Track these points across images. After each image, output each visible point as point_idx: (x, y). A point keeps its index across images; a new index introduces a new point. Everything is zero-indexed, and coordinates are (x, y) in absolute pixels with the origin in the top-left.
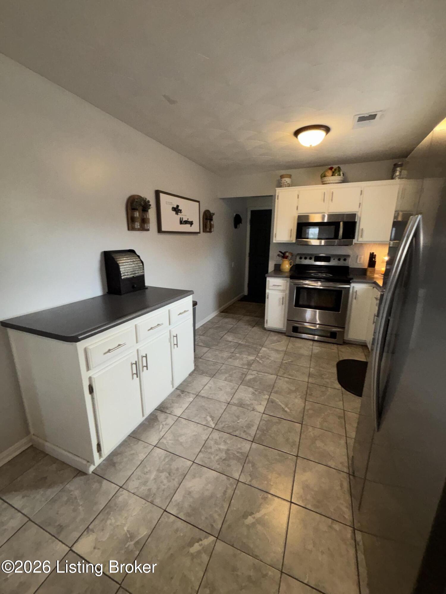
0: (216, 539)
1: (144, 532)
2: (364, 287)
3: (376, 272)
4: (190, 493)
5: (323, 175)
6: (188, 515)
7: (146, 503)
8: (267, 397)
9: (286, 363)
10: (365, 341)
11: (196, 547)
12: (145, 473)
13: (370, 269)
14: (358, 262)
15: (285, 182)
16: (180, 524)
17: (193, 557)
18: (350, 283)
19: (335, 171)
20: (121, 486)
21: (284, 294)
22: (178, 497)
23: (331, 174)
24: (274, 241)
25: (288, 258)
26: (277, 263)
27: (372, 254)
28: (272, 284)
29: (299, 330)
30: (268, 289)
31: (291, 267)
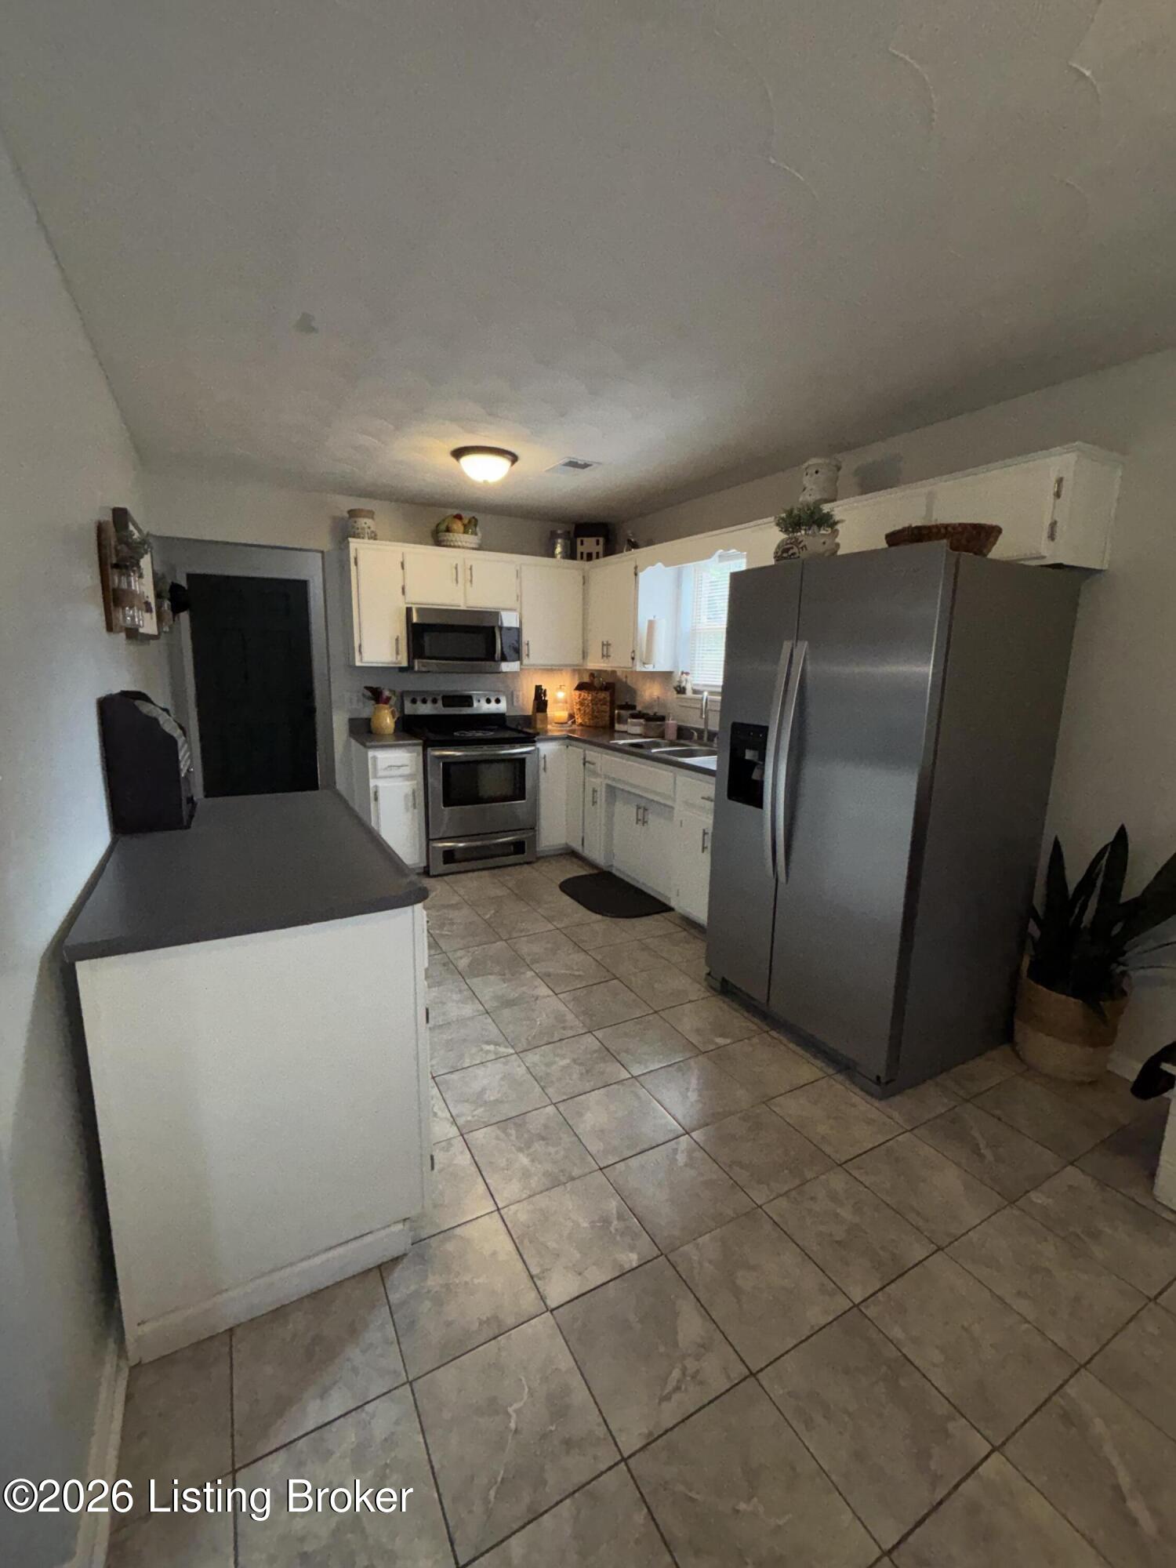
0: (687, 1135)
1: (611, 1206)
2: (554, 747)
3: (549, 719)
4: (602, 1130)
5: (443, 527)
6: (631, 1146)
7: (565, 1188)
8: (530, 974)
9: (490, 918)
10: (567, 844)
11: (681, 1157)
12: (506, 1167)
13: (540, 715)
14: (515, 704)
15: (366, 526)
16: (636, 1161)
17: (689, 1165)
18: (534, 742)
19: (470, 526)
20: (495, 1209)
21: (415, 782)
22: (595, 1145)
23: (461, 528)
24: (358, 664)
25: (387, 701)
26: (353, 717)
27: (538, 689)
28: (381, 765)
29: (457, 856)
30: (375, 777)
31: (396, 723)
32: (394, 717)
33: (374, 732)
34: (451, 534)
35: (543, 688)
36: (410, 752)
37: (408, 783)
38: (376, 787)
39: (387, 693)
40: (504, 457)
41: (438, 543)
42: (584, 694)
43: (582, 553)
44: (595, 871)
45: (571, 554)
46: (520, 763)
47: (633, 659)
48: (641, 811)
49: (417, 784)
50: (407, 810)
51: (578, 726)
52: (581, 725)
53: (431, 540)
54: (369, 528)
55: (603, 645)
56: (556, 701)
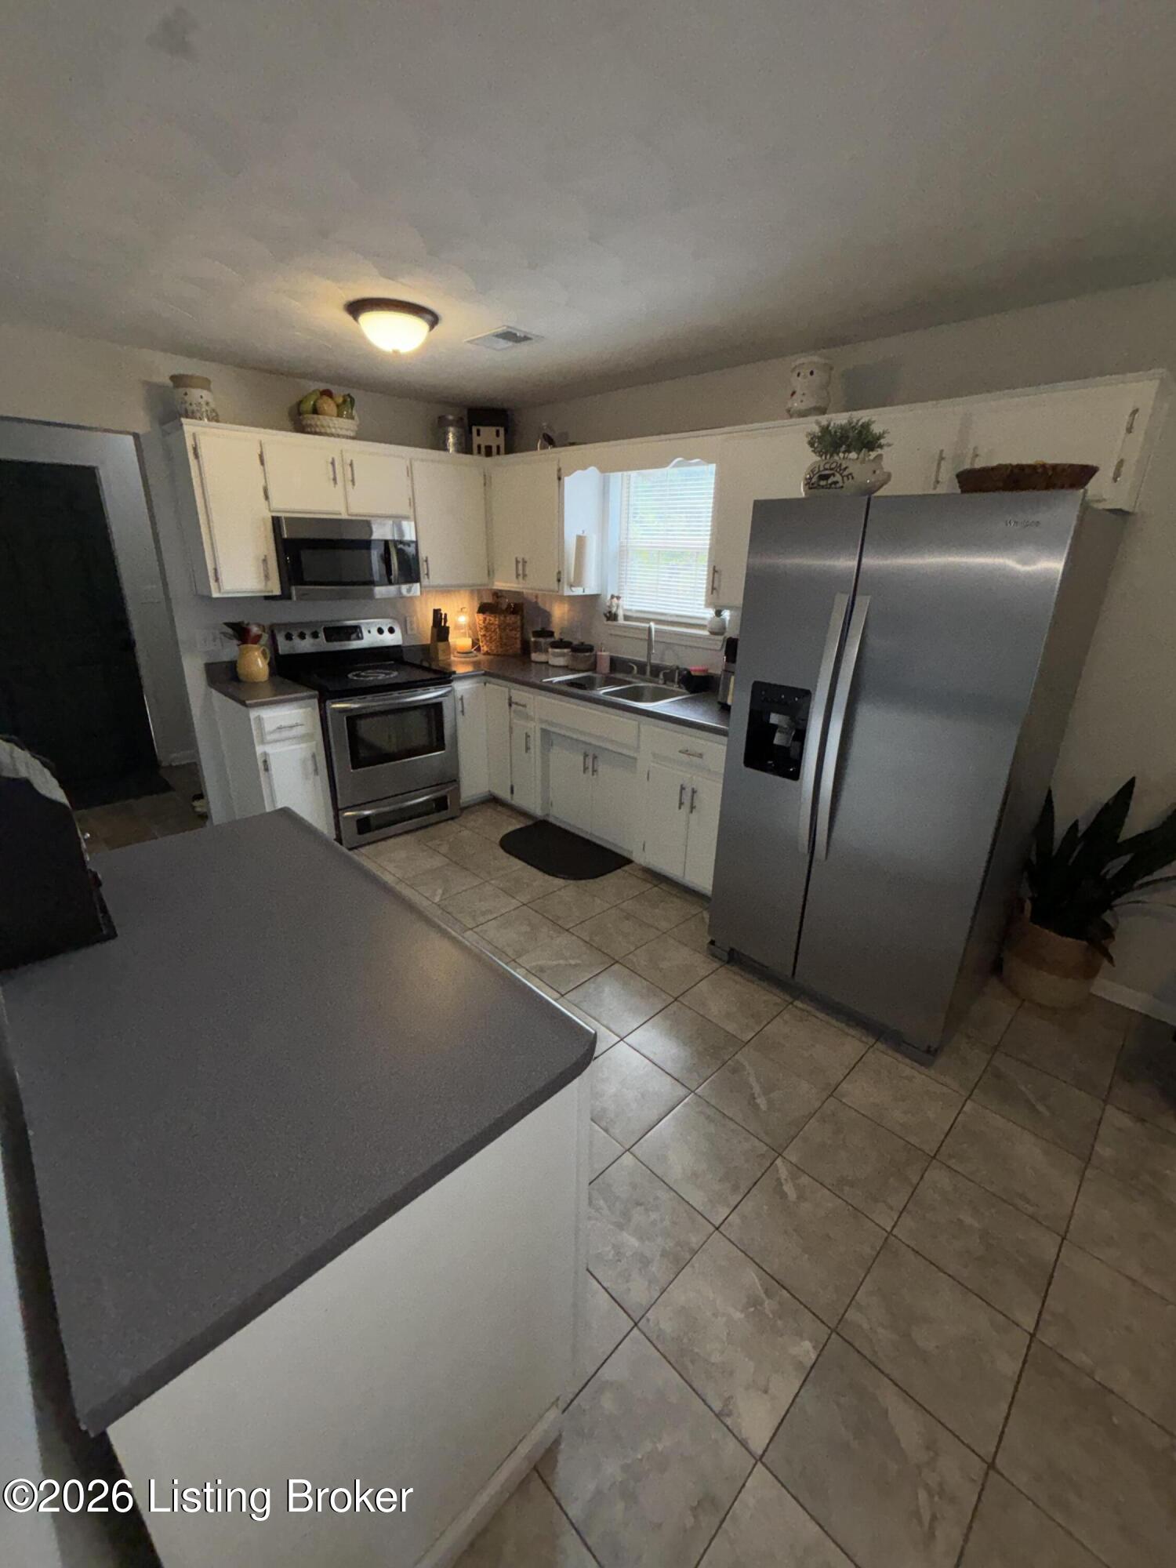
0: (780, 1157)
1: (751, 1277)
2: (467, 687)
3: (452, 649)
4: (695, 1175)
5: (307, 406)
6: (735, 1188)
7: (693, 1267)
10: (489, 791)
11: (789, 1189)
12: (617, 1258)
13: (441, 645)
14: (409, 632)
15: (201, 401)
16: (748, 1207)
17: (801, 1197)
18: (450, 682)
20: (632, 1324)
21: (314, 743)
22: (697, 1198)
23: (334, 410)
24: (215, 595)
25: (256, 640)
26: (211, 660)
27: (437, 612)
28: (269, 726)
29: (373, 822)
30: (263, 742)
31: (269, 664)
32: (265, 658)
33: (241, 678)
34: (321, 417)
35: (443, 612)
36: (301, 707)
37: (303, 745)
38: (265, 754)
39: (255, 630)
40: (421, 317)
41: (301, 428)
42: (491, 618)
43: (479, 447)
44: (530, 823)
45: (465, 447)
46: (435, 710)
47: (559, 580)
48: (589, 761)
49: (317, 745)
50: (307, 778)
51: (484, 654)
52: (487, 653)
53: (289, 424)
54: (207, 404)
55: (517, 562)
56: (458, 627)
